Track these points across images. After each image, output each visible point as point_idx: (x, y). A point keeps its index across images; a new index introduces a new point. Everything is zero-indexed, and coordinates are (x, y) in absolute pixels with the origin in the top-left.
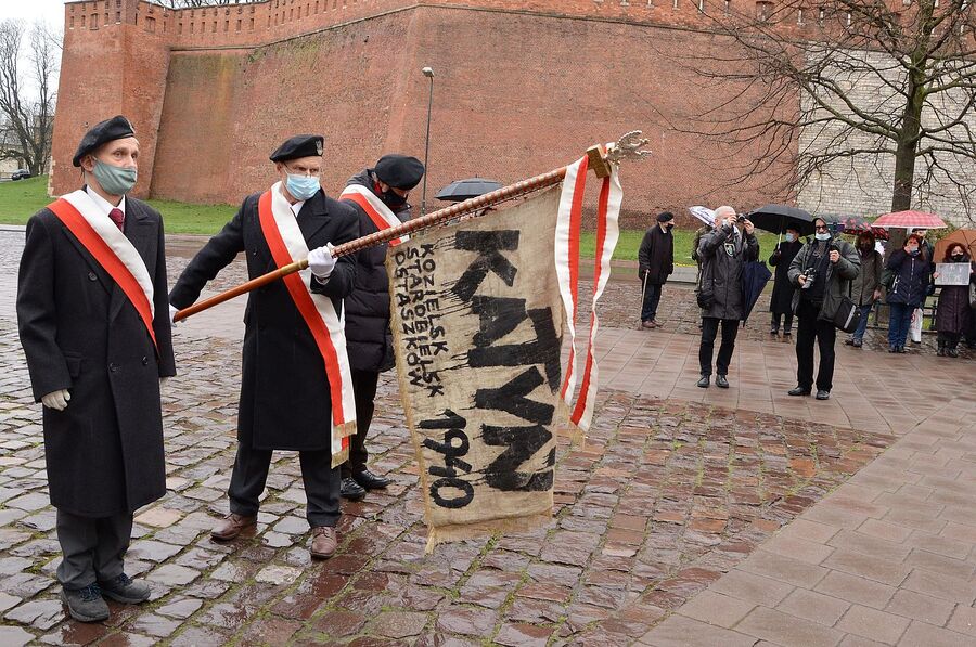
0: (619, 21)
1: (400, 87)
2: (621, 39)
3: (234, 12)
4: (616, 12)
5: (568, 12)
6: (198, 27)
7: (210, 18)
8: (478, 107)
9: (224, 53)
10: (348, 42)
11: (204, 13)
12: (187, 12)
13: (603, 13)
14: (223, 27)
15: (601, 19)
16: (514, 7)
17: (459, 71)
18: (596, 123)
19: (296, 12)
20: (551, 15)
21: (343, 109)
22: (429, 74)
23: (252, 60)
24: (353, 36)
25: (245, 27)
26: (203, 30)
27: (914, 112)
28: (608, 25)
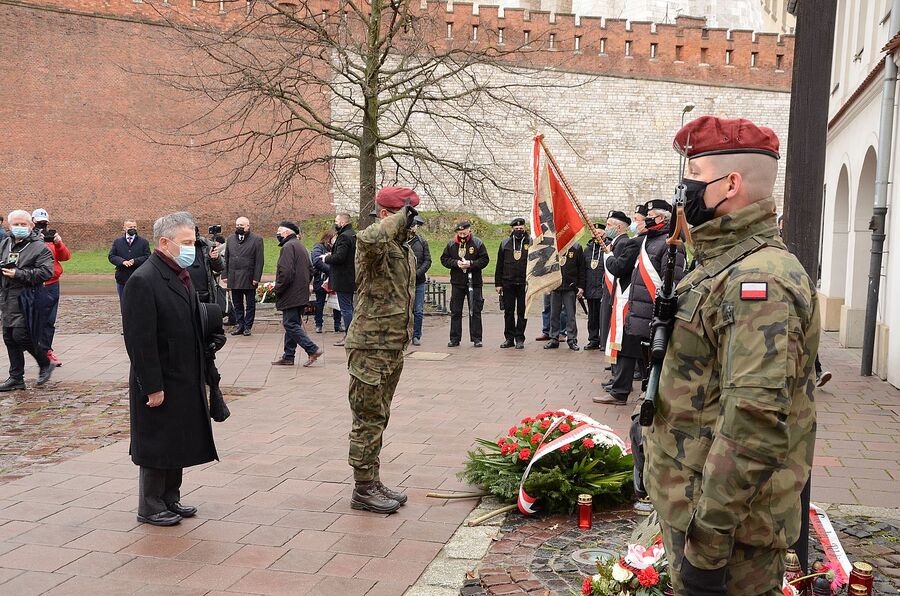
0: (130, 20)
2: (136, 39)
4: (129, 10)
5: (72, 7)
13: (114, 11)
15: (112, 17)
18: (116, 130)
20: (51, 9)
27: (370, 121)
28: (121, 24)
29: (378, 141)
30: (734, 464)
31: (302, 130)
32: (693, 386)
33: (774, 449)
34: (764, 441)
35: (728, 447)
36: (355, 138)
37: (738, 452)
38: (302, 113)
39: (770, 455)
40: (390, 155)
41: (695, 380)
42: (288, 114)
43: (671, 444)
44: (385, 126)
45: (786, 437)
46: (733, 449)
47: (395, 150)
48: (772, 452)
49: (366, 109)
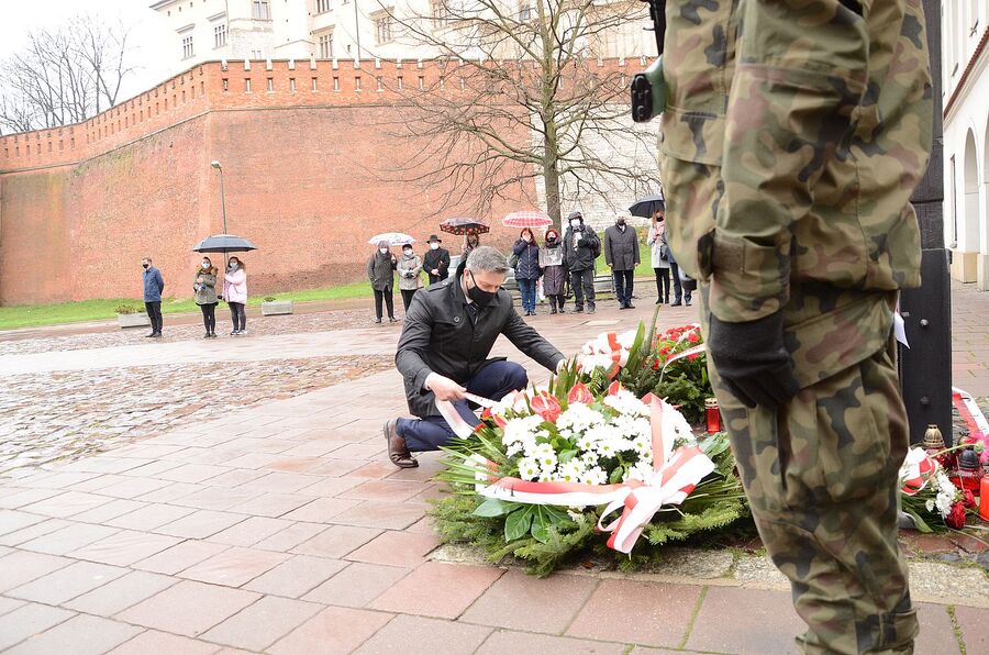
1: (204, 180)
3: (55, 134)
5: (335, 103)
6: (23, 150)
7: (33, 141)
8: (271, 188)
9: (52, 171)
10: (157, 148)
11: (27, 137)
12: (10, 138)
13: (364, 100)
14: (47, 148)
15: (362, 105)
16: (290, 104)
17: (251, 161)
18: (370, 189)
19: (109, 128)
20: (321, 106)
21: (159, 205)
22: (217, 166)
23: (78, 174)
24: (160, 143)
25: (67, 146)
26: (28, 152)
27: (550, 141)
28: (368, 109)
29: (558, 158)
30: (766, 104)
31: (496, 157)
32: (705, 31)
33: (838, 61)
34: (816, 48)
35: (753, 79)
36: (539, 158)
37: (771, 83)
38: (491, 140)
39: (834, 74)
40: (570, 169)
41: (706, 21)
42: (485, 147)
43: (685, 141)
44: (564, 145)
45: (858, 37)
46: (762, 80)
47: (574, 164)
48: (833, 66)
49: (545, 133)
